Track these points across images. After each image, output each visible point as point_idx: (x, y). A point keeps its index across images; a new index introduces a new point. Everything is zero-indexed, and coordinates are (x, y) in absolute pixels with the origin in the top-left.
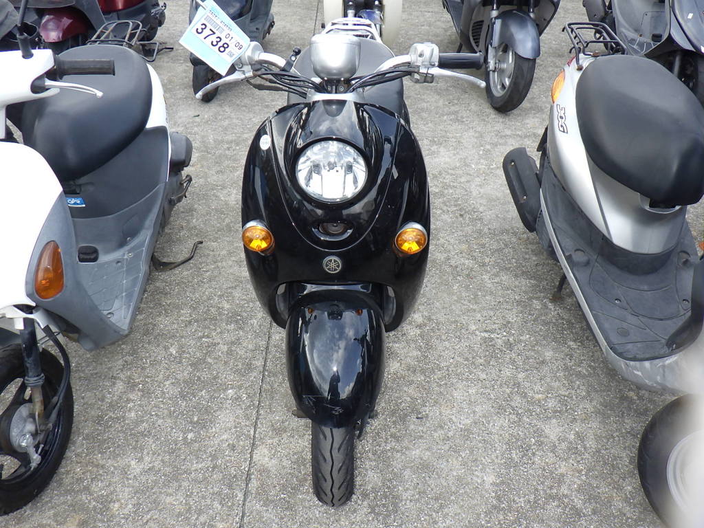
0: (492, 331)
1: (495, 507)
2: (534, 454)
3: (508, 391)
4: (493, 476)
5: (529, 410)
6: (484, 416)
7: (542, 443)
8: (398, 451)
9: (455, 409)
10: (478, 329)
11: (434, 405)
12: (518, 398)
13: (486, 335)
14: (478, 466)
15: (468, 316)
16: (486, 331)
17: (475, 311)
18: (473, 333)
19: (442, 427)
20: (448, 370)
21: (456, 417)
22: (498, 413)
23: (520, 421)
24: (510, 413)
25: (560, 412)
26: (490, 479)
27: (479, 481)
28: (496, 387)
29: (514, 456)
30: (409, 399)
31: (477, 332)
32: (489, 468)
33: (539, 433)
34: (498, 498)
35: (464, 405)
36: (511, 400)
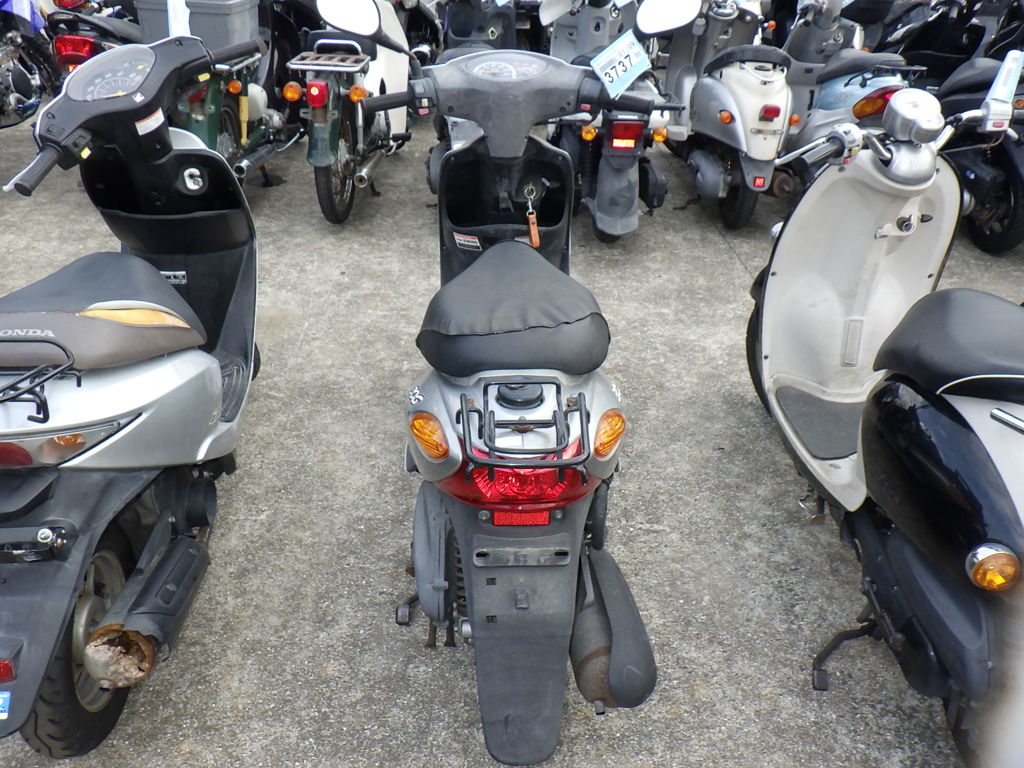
0: (648, 532)
6: (657, 450)
8: (735, 427)
9: (687, 455)
11: (709, 458)
13: (656, 527)
15: (682, 552)
16: (655, 532)
17: (674, 560)
18: (673, 529)
19: (698, 442)
20: (700, 488)
21: (685, 449)
28: (645, 473)
30: (737, 463)
31: (668, 530)
35: (678, 457)
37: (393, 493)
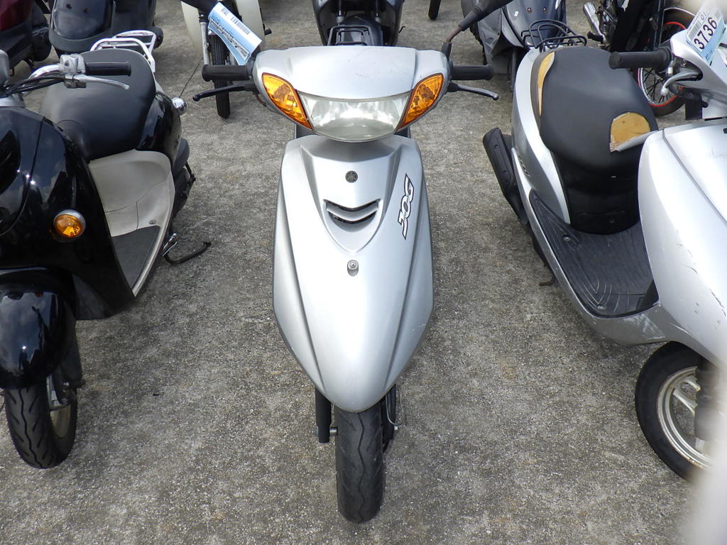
0: (257, 317)
1: (190, 469)
4: (200, 443)
5: (261, 384)
8: (123, 425)
9: (192, 387)
10: (244, 316)
12: (254, 375)
13: (250, 321)
14: (190, 435)
15: (241, 304)
16: (252, 317)
17: (249, 299)
18: (239, 319)
19: (172, 403)
20: (201, 353)
21: (190, 394)
22: (231, 388)
23: (247, 394)
24: (242, 388)
25: (287, 385)
27: (186, 448)
28: (239, 366)
30: (153, 380)
32: (200, 437)
33: (261, 404)
35: (202, 384)
37: (444, 340)
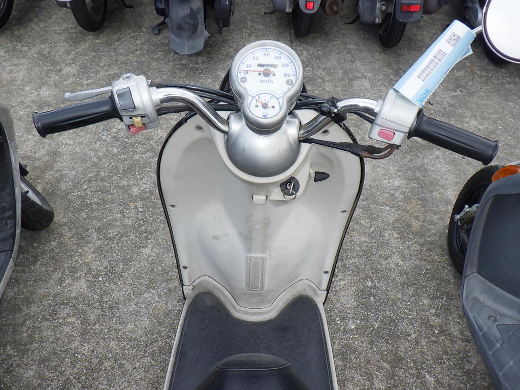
2: (106, 268)
3: (97, 326)
4: (144, 252)
6: (130, 300)
7: (94, 277)
9: (153, 308)
11: (170, 311)
12: (93, 317)
14: (152, 260)
21: (154, 300)
22: (117, 303)
23: (102, 296)
24: (107, 302)
26: (147, 251)
27: (155, 249)
28: (106, 331)
29: (122, 267)
33: (92, 285)
34: (146, 238)
36: (99, 316)
